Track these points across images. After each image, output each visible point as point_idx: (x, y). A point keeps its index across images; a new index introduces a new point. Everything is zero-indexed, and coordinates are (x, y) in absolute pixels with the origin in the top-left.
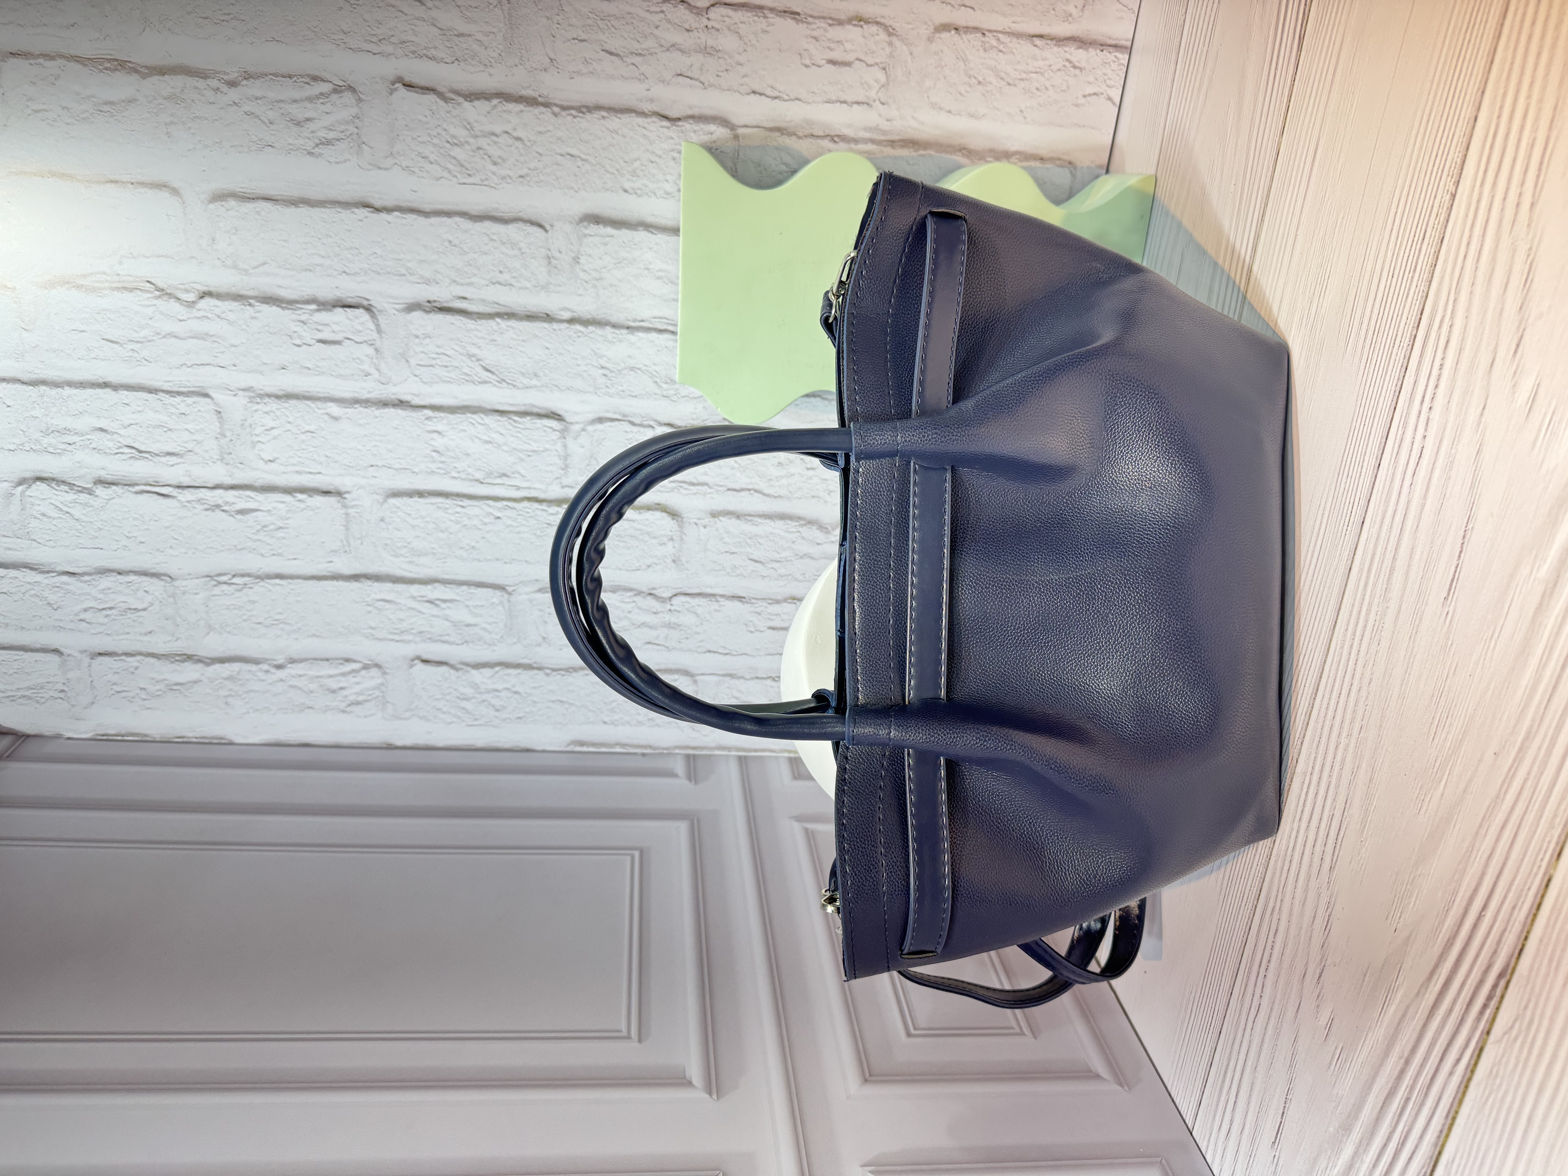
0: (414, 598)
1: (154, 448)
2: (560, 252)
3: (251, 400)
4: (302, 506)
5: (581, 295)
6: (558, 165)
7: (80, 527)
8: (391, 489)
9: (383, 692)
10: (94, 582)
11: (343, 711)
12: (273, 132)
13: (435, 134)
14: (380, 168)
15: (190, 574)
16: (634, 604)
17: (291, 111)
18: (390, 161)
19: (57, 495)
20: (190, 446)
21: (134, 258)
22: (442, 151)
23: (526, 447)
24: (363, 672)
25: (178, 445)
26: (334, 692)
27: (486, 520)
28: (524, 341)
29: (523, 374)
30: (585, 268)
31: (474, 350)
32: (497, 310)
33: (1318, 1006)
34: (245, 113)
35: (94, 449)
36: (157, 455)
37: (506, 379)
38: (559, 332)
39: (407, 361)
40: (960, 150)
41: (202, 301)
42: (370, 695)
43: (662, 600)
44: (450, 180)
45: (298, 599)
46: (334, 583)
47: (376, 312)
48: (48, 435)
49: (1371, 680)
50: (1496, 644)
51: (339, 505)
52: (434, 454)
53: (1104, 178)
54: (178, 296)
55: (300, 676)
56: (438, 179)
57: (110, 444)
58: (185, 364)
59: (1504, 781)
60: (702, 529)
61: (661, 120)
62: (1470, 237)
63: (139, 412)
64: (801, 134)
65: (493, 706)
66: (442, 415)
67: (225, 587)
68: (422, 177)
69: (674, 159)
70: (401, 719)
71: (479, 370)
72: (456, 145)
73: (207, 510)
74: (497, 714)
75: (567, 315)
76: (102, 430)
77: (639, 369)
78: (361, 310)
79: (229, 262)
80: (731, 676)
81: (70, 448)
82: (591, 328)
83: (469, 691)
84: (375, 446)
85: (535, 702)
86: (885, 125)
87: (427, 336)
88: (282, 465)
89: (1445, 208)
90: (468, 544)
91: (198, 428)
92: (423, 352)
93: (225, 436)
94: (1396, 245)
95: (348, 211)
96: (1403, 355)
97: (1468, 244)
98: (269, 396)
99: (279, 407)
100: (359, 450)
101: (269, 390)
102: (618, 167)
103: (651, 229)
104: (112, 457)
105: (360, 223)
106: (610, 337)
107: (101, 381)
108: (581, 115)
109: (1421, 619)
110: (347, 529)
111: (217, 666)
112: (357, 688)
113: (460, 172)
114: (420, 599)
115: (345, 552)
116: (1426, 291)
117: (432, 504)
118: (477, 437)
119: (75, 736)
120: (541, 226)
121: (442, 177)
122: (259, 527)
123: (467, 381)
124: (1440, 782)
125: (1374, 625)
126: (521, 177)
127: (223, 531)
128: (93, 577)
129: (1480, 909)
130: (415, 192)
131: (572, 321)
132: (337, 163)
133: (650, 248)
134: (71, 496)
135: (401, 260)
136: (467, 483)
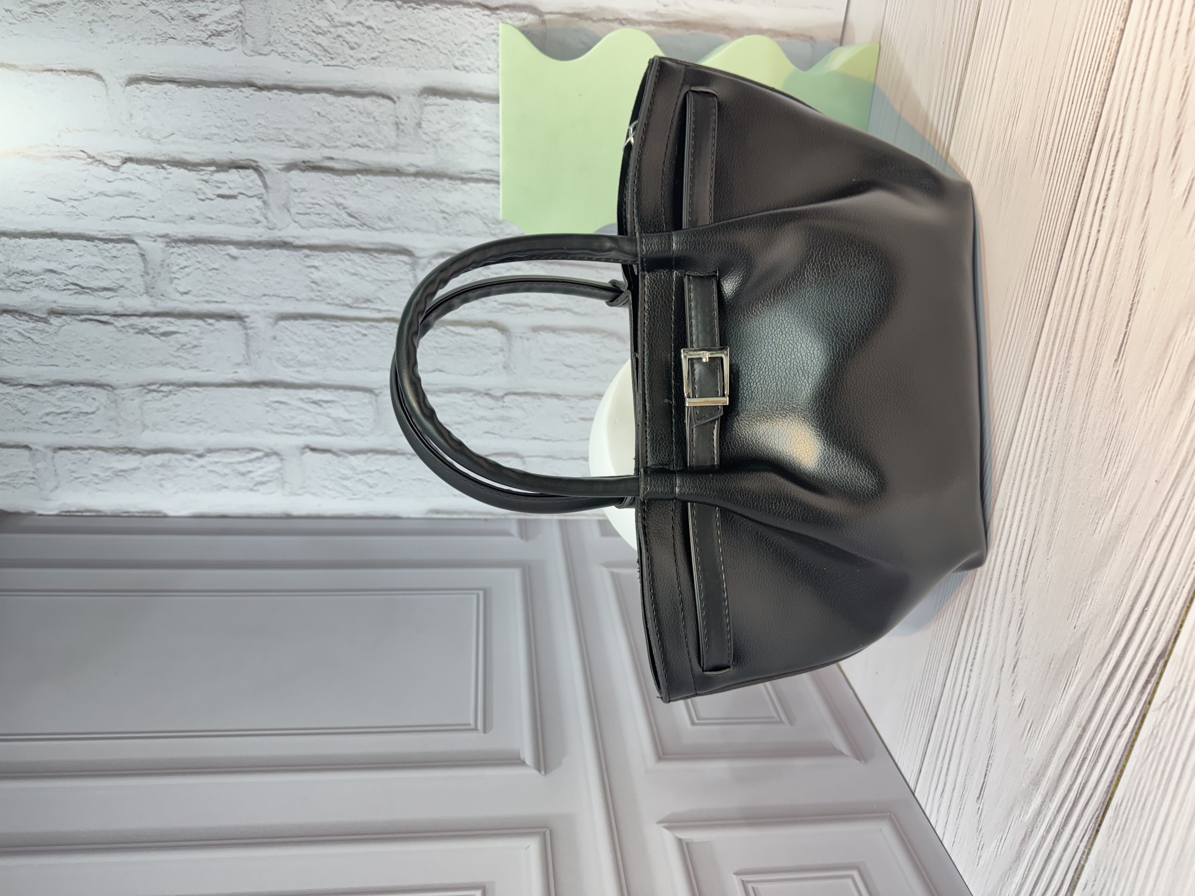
0: (301, 400)
1: (94, 284)
2: (406, 119)
3: (168, 244)
4: (212, 328)
5: (424, 153)
6: (402, 48)
7: (39, 349)
8: (281, 314)
9: (281, 474)
10: (53, 392)
11: (251, 490)
12: (174, 27)
13: (303, 25)
14: (260, 54)
15: (127, 384)
16: (474, 402)
17: (187, 9)
18: (268, 48)
19: (20, 324)
20: (121, 282)
21: (70, 132)
22: (309, 39)
23: (386, 278)
24: (265, 459)
25: (113, 282)
26: (243, 474)
27: (356, 337)
28: (379, 192)
29: (379, 218)
30: (427, 131)
31: (340, 200)
32: (358, 168)
33: (1013, 691)
34: (152, 11)
35: (47, 286)
36: (96, 290)
37: (367, 223)
38: (407, 184)
39: (289, 211)
40: (723, 29)
41: (125, 166)
42: (271, 477)
43: (496, 398)
44: (317, 63)
45: (213, 402)
46: (240, 389)
47: (263, 172)
48: (10, 276)
49: (1055, 431)
50: (1157, 393)
51: (241, 327)
52: (313, 285)
53: (839, 49)
54: (106, 162)
55: (217, 463)
56: (308, 62)
57: (59, 282)
58: (114, 217)
59: (1164, 502)
60: (525, 341)
61: (483, 10)
62: (1137, 63)
63: (80, 256)
64: (595, 18)
65: (368, 484)
66: (317, 253)
67: (155, 394)
68: (295, 61)
69: (494, 41)
70: (296, 495)
71: (345, 216)
72: (320, 33)
73: (137, 333)
74: (370, 490)
75: (412, 170)
76: (52, 271)
77: (472, 213)
78: (251, 171)
79: (144, 134)
80: (551, 457)
81: (28, 286)
82: (432, 180)
83: (348, 472)
84: (266, 279)
85: (400, 480)
86: (662, 10)
87: (303, 190)
88: (194, 296)
89: (1116, 42)
90: (342, 357)
91: (127, 268)
92: (300, 203)
93: (148, 274)
94: (1075, 77)
95: (237, 90)
96: (1081, 166)
97: (1135, 69)
98: (182, 241)
99: (190, 249)
100: (254, 283)
101: (180, 236)
102: (450, 49)
103: (478, 99)
104: (61, 292)
105: (247, 99)
106: (448, 187)
107: (49, 232)
108: (419, 7)
109: (1096, 379)
110: (247, 345)
111: (152, 457)
112: (261, 472)
113: (324, 56)
114: (307, 400)
115: (247, 364)
116: (1100, 112)
117: (313, 325)
118: (346, 271)
119: (45, 513)
120: (390, 98)
121: (310, 61)
122: (179, 346)
123: (336, 225)
124: (1112, 507)
125: (1058, 387)
126: (373, 59)
127: (151, 349)
128: (52, 388)
129: (1144, 605)
130: (289, 73)
131: (417, 174)
132: (226, 51)
133: (478, 114)
134: (31, 325)
135: (280, 129)
136: (340, 308)
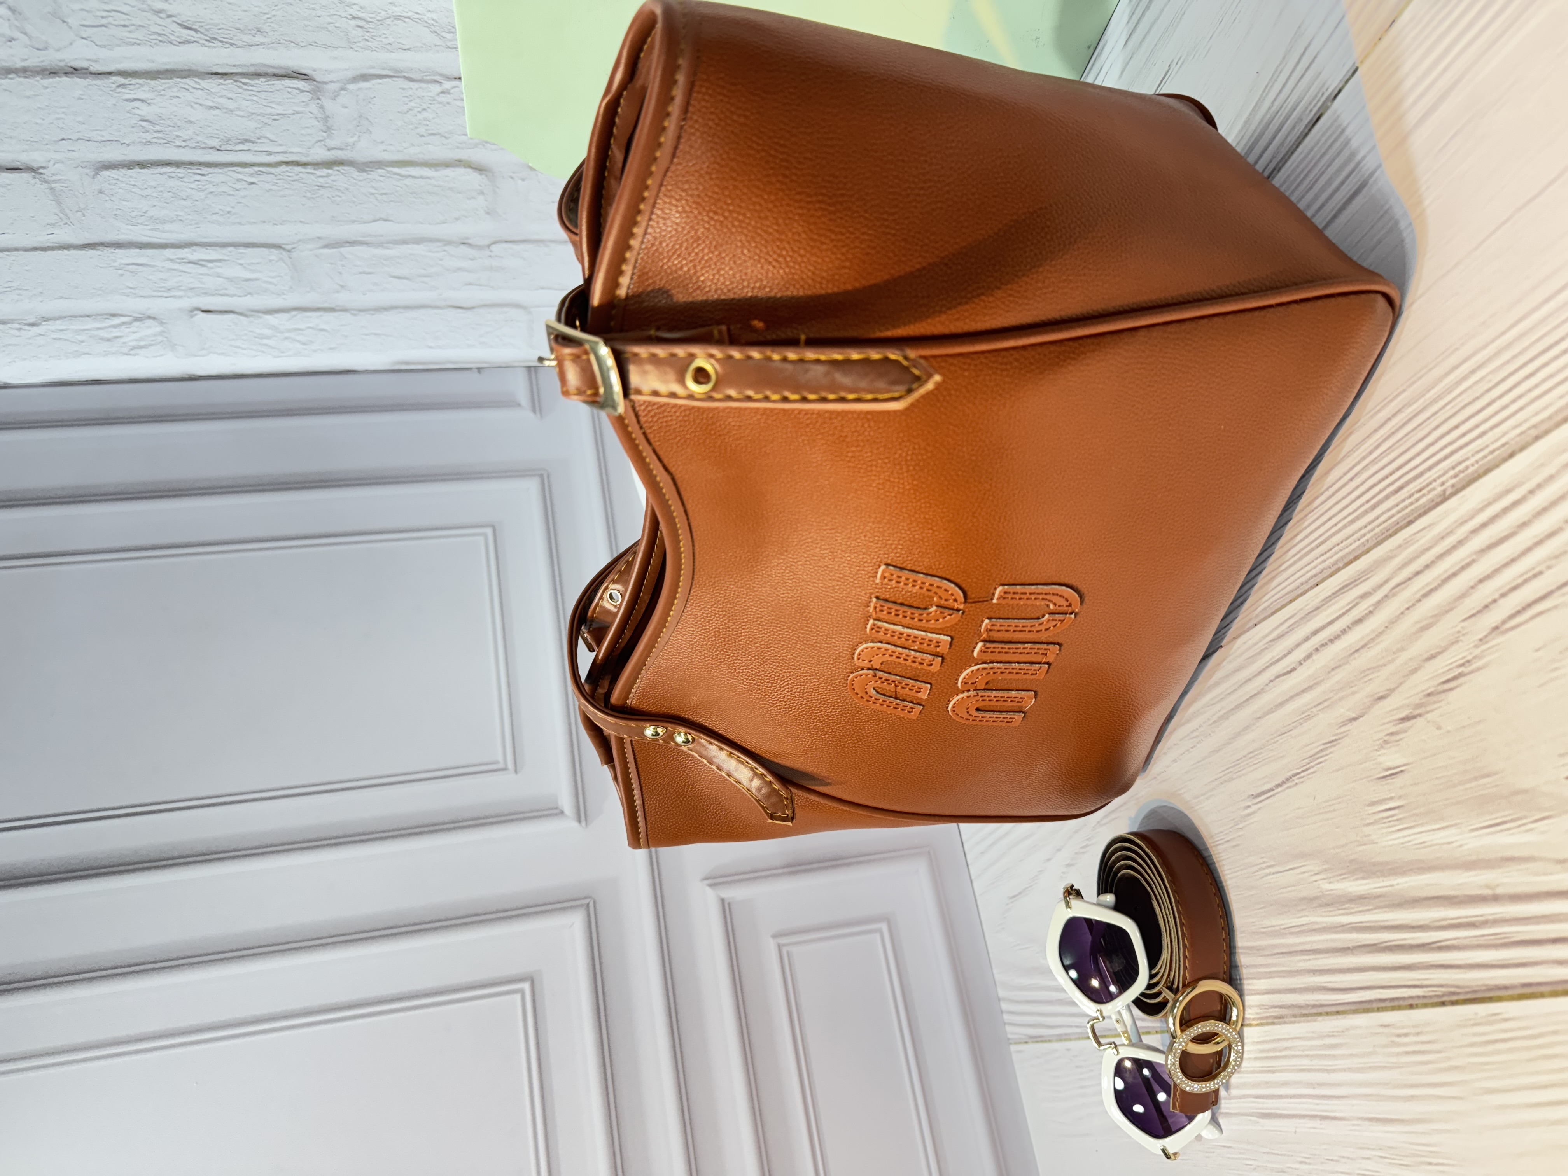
8: (99, 162)
11: (127, 354)
16: (446, 253)
23: (269, 110)
24: (137, 324)
26: (108, 340)
27: (238, 186)
29: (239, 29)
37: (217, 37)
42: (152, 340)
43: (479, 248)
45: (27, 268)
51: (38, 182)
52: (144, 124)
55: (61, 330)
60: (520, 182)
66: (139, 81)
70: (196, 356)
71: (174, 27)
74: (304, 347)
77: (409, 18)
83: (266, 331)
84: (58, 119)
85: (346, 336)
89: (1430, 496)
90: (221, 210)
97: (1427, 567)
100: (38, 123)
109: (1229, 780)
110: (59, 203)
112: (135, 336)
114: (179, 261)
115: (66, 224)
118: (196, 103)
136: (200, 152)
